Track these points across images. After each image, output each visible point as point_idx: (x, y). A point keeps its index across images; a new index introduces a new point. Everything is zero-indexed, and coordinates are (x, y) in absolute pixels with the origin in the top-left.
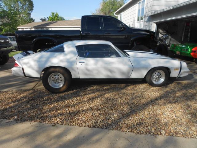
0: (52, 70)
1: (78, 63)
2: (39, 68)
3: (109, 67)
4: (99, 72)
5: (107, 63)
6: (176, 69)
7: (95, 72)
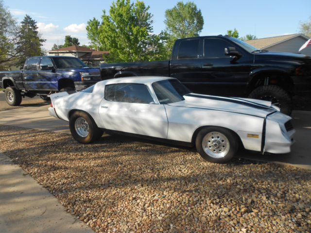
0: (77, 113)
1: (100, 108)
2: (66, 110)
3: (135, 117)
4: (123, 123)
5: (132, 111)
6: (252, 135)
7: (117, 121)
